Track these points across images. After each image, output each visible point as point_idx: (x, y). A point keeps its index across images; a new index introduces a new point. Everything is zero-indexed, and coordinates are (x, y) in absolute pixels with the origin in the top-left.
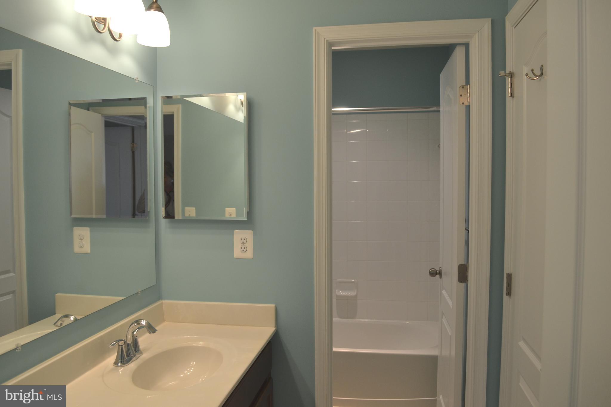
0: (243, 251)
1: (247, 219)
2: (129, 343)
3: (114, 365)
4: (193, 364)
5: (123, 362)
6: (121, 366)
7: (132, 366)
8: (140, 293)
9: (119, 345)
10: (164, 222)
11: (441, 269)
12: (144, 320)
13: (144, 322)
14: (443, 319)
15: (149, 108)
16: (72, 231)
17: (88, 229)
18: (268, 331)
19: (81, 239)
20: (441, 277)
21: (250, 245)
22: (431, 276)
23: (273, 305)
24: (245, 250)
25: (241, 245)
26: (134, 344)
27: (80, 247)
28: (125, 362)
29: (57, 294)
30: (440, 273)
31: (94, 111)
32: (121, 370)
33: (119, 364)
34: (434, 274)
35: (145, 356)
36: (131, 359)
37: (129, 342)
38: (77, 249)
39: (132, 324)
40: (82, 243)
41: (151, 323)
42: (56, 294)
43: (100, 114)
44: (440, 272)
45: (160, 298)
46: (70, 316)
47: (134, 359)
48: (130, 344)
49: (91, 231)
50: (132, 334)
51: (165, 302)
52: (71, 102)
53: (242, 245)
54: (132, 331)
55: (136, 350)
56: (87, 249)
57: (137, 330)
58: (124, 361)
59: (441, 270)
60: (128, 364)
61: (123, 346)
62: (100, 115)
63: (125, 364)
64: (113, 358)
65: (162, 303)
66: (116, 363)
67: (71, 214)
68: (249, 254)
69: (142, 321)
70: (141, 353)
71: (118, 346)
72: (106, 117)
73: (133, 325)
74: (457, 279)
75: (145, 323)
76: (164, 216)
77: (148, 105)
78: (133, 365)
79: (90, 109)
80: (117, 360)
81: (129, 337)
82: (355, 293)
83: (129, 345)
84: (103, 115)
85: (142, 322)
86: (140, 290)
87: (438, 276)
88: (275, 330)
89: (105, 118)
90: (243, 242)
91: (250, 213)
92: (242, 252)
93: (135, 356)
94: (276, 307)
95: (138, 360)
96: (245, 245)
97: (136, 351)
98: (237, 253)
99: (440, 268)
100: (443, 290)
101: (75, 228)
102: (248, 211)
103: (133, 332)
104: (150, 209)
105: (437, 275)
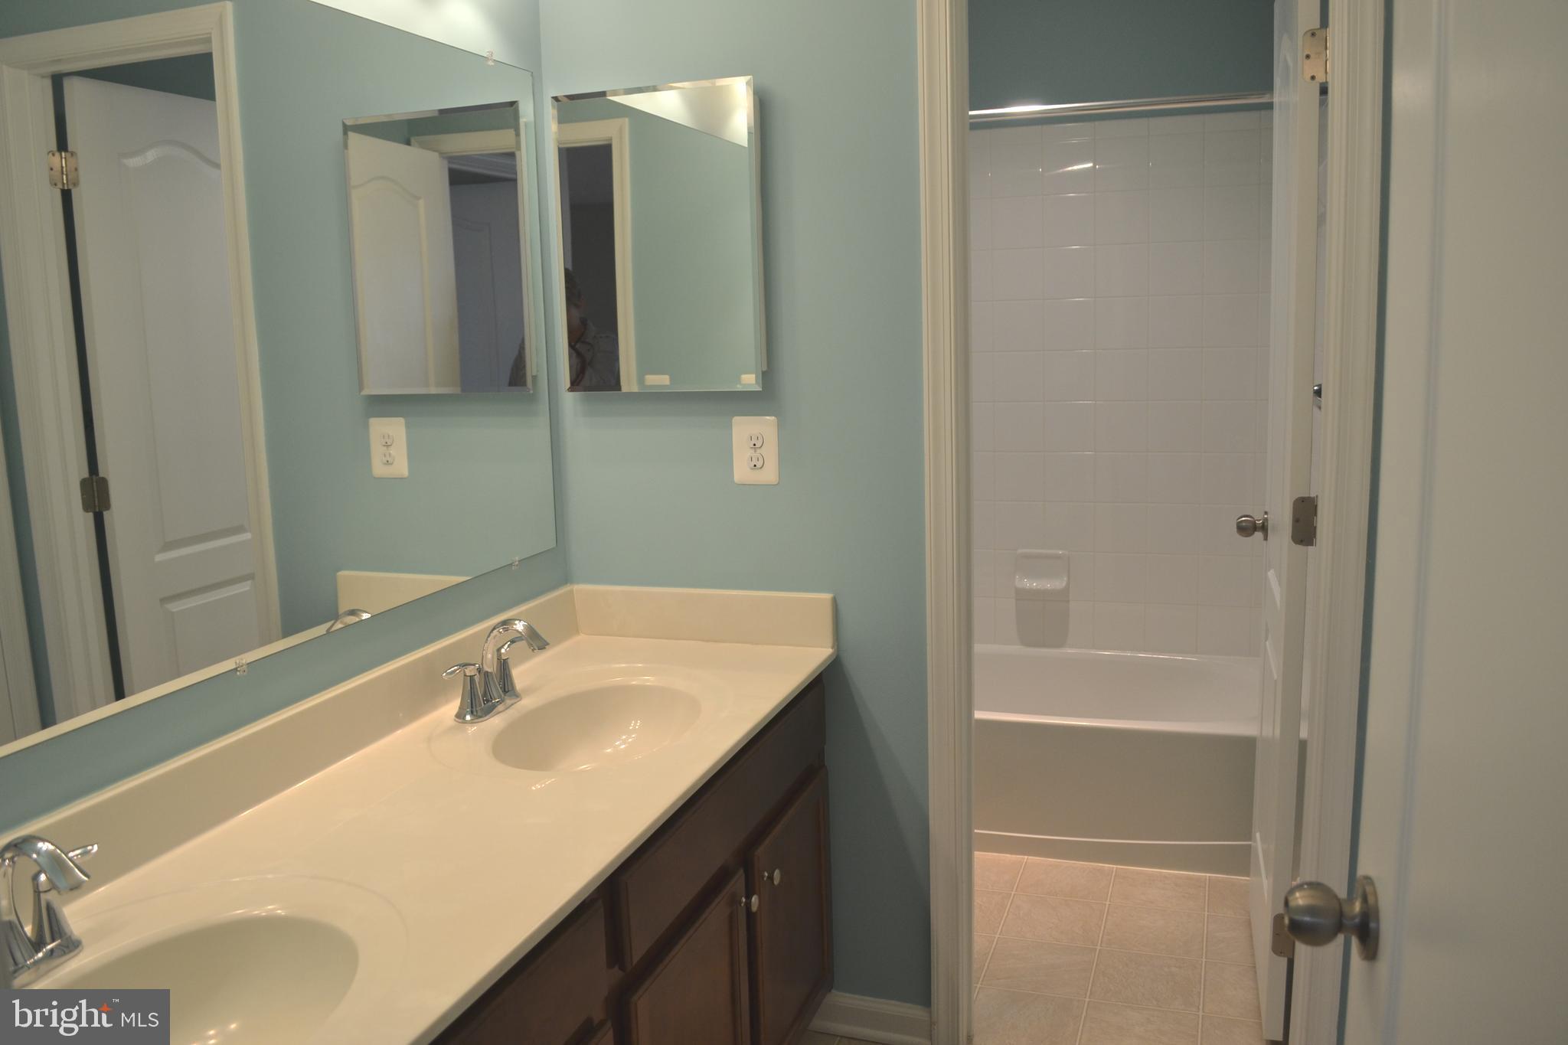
0: (755, 466)
1: (761, 389)
2: (489, 670)
3: (457, 721)
4: (635, 724)
5: (475, 713)
6: (471, 722)
7: (495, 722)
8: (517, 565)
9: (465, 675)
10: (570, 401)
11: (1266, 516)
12: (520, 621)
13: (520, 626)
14: (1267, 643)
15: (526, 126)
16: (366, 426)
17: (401, 420)
18: (813, 657)
19: (387, 446)
20: (1266, 539)
21: (770, 452)
22: (1240, 535)
23: (828, 596)
24: (759, 465)
25: (750, 453)
26: (501, 676)
27: (385, 464)
28: (479, 714)
29: (340, 573)
30: (1264, 528)
31: (423, 146)
32: (472, 729)
33: (468, 718)
34: (1248, 528)
35: (526, 703)
36: (494, 707)
37: (491, 667)
38: (379, 469)
39: (494, 629)
40: (390, 454)
41: (536, 628)
42: (338, 571)
43: (435, 151)
44: (1263, 523)
45: (566, 579)
46: (359, 612)
47: (500, 707)
48: (491, 673)
49: (408, 426)
50: (496, 653)
51: (576, 587)
52: (349, 123)
53: (752, 451)
54: (496, 649)
55: (507, 690)
56: (401, 467)
57: (506, 646)
58: (477, 711)
59: (1266, 520)
60: (487, 717)
61: (477, 679)
62: (436, 154)
63: (481, 717)
64: (453, 706)
65: (571, 592)
66: (460, 716)
67: (361, 388)
68: (769, 474)
69: (517, 622)
70: (517, 696)
71: (462, 678)
72: (451, 159)
73: (495, 631)
74: (1290, 535)
75: (522, 628)
76: (568, 385)
77: (522, 121)
78: (497, 721)
79: (413, 140)
80: (461, 708)
81: (489, 656)
82: (1064, 584)
83: (489, 674)
84: (443, 155)
85: (516, 625)
86: (517, 559)
87: (1259, 535)
88: (831, 655)
89: (449, 162)
90: (755, 445)
91: (769, 376)
92: (752, 469)
93: (503, 701)
94: (835, 601)
95: (510, 711)
96: (758, 451)
97: (505, 691)
98: (742, 472)
99: (1266, 513)
100: (1269, 570)
101: (373, 421)
102: (765, 369)
103: (499, 650)
104: (538, 371)
105: (1256, 533)
